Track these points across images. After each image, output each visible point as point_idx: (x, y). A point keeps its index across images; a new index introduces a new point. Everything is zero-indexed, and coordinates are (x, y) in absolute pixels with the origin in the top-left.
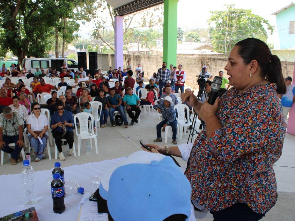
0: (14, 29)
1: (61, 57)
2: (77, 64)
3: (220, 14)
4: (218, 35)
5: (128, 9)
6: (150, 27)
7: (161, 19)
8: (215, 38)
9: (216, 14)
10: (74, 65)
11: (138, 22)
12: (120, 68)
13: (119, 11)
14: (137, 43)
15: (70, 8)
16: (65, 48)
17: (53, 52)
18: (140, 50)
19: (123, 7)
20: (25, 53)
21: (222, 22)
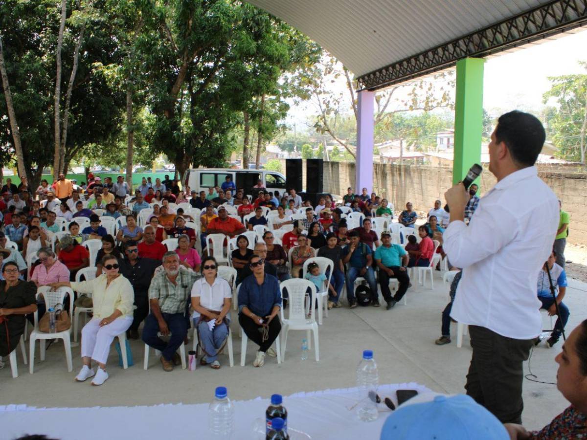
0: (172, 115)
1: (252, 167)
2: (283, 182)
3: (570, 82)
4: (565, 124)
5: (384, 77)
6: (425, 109)
7: (448, 95)
8: (559, 132)
9: (561, 82)
10: (277, 183)
11: (403, 101)
12: (364, 190)
13: (367, 82)
14: (399, 142)
15: (274, 76)
16: (262, 149)
17: (238, 157)
18: (403, 156)
19: (374, 73)
20: (189, 160)
21: (574, 98)
